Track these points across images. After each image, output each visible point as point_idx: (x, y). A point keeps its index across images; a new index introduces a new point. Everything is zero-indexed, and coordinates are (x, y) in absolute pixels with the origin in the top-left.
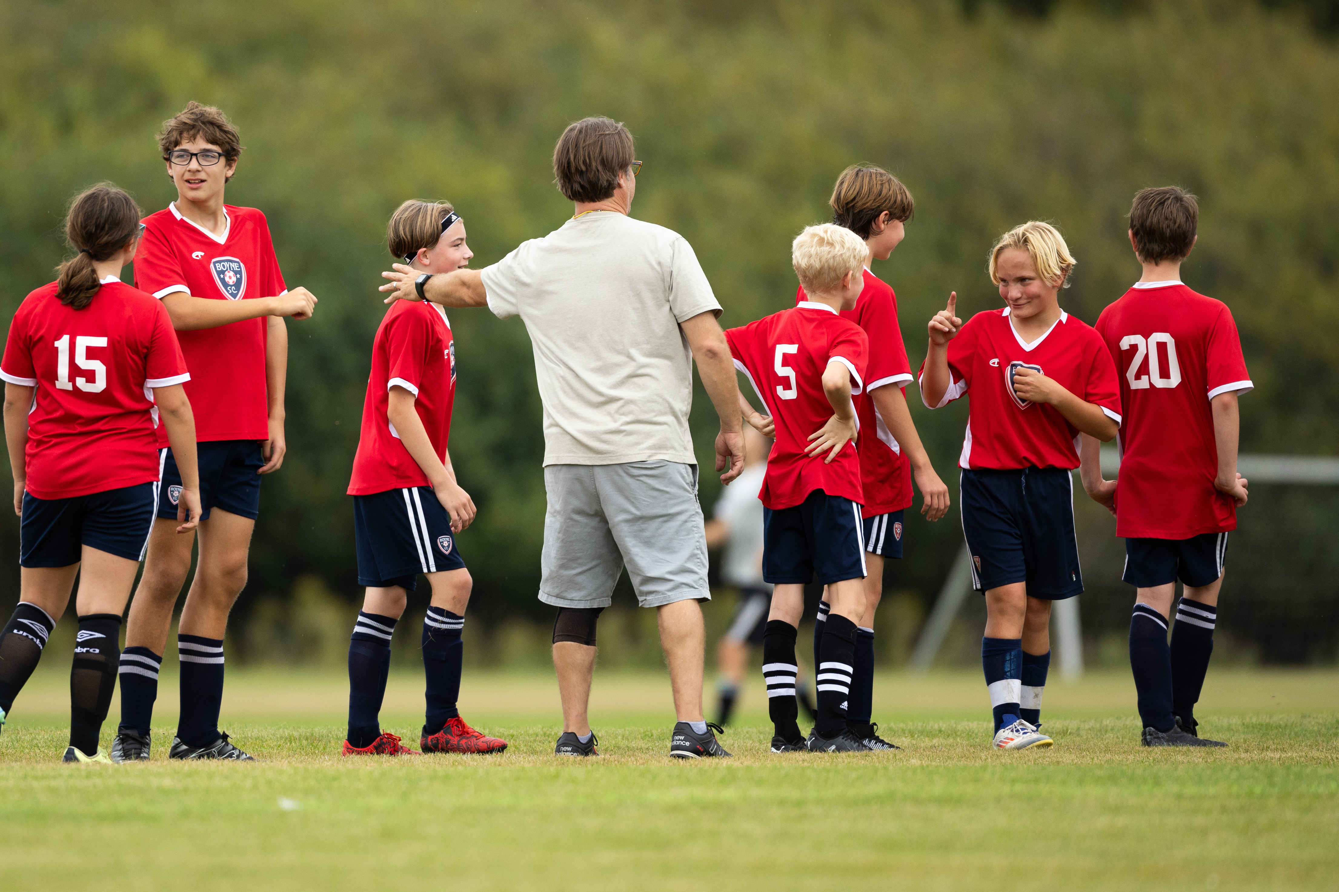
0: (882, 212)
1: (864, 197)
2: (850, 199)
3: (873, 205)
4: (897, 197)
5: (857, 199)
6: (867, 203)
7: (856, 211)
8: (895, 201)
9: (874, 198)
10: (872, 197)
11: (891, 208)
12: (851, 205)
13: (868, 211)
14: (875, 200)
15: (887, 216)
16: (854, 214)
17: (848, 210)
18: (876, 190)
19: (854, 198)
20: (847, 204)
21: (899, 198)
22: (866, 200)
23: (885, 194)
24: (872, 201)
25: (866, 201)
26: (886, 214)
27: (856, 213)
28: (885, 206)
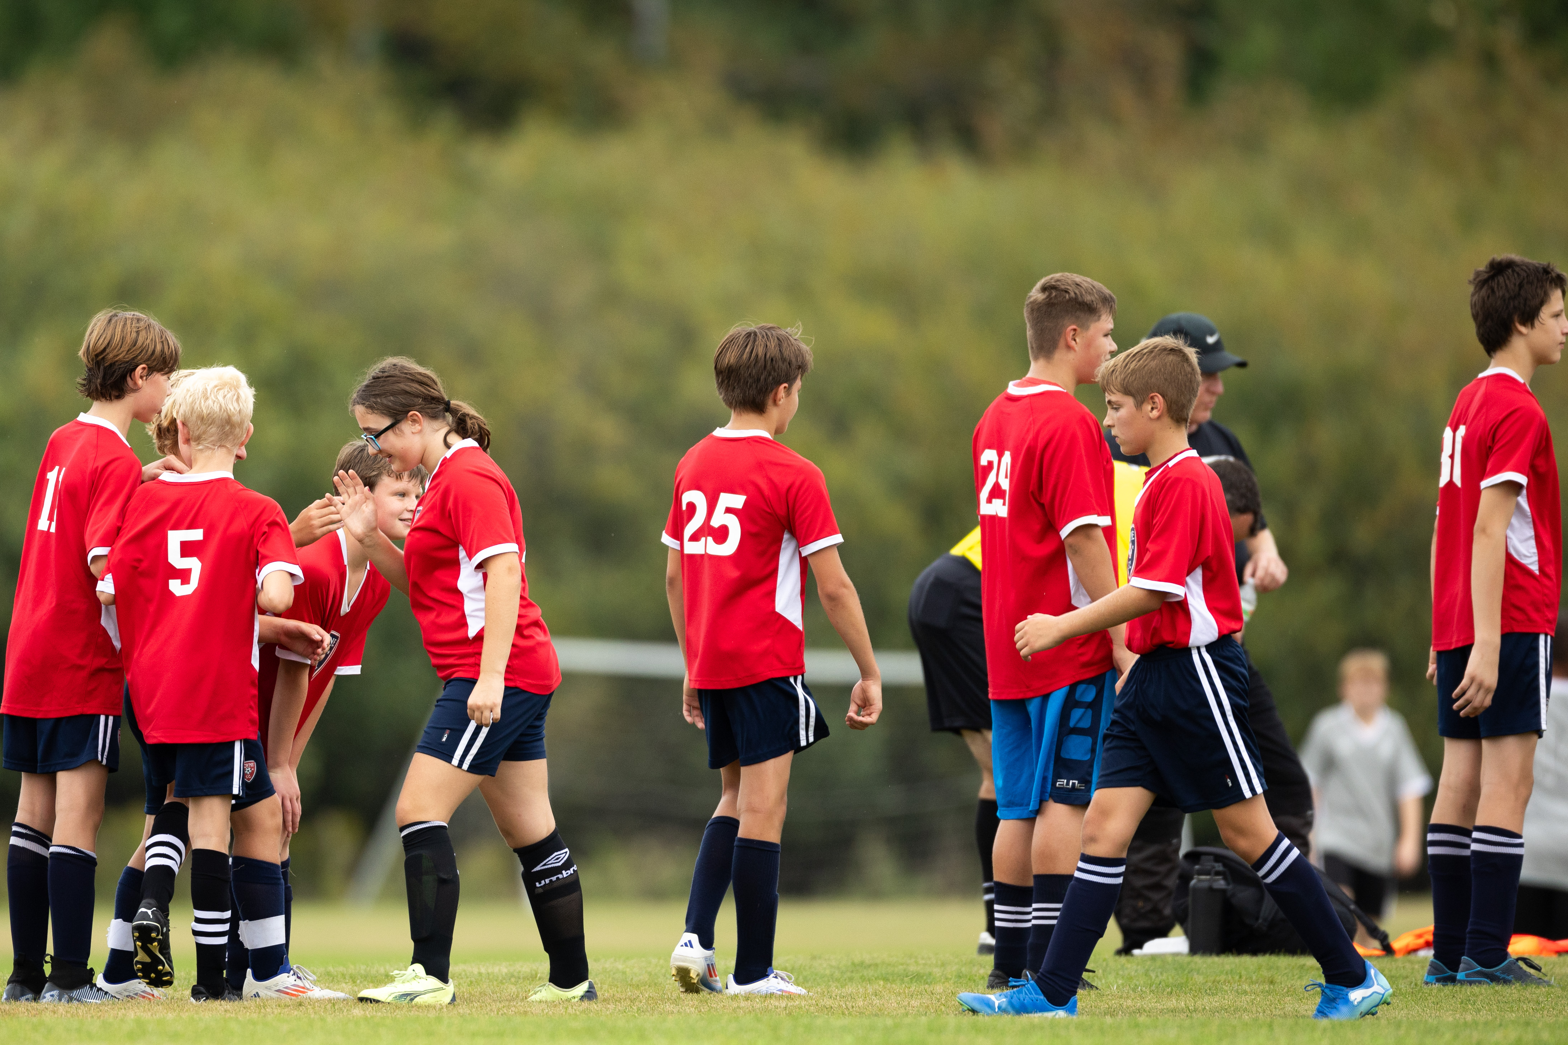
0: (137, 366)
1: (116, 348)
2: (99, 351)
3: (126, 357)
4: (155, 346)
5: (108, 351)
6: (117, 355)
7: (106, 365)
8: (154, 351)
9: (127, 349)
10: (125, 348)
11: (148, 360)
12: (101, 357)
13: (121, 364)
14: (128, 351)
15: (145, 371)
16: (105, 368)
17: (98, 364)
18: (129, 340)
19: (105, 349)
20: (97, 356)
21: (159, 347)
22: (117, 351)
23: (140, 345)
24: (125, 352)
25: (118, 353)
26: (144, 368)
27: (107, 366)
28: (141, 358)
